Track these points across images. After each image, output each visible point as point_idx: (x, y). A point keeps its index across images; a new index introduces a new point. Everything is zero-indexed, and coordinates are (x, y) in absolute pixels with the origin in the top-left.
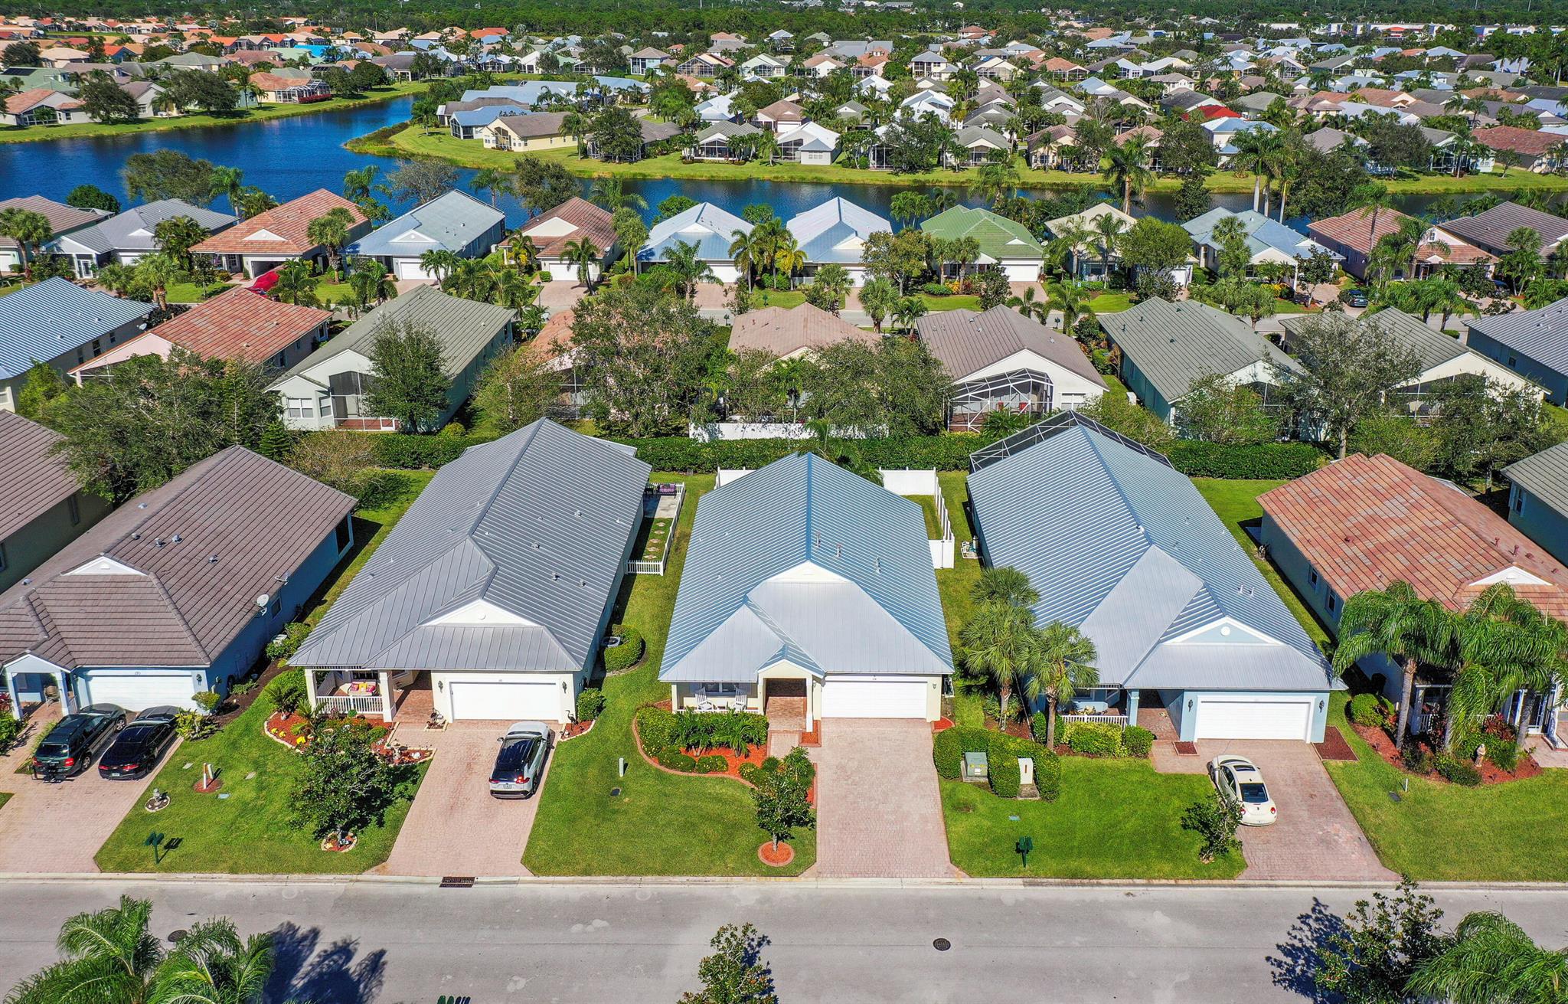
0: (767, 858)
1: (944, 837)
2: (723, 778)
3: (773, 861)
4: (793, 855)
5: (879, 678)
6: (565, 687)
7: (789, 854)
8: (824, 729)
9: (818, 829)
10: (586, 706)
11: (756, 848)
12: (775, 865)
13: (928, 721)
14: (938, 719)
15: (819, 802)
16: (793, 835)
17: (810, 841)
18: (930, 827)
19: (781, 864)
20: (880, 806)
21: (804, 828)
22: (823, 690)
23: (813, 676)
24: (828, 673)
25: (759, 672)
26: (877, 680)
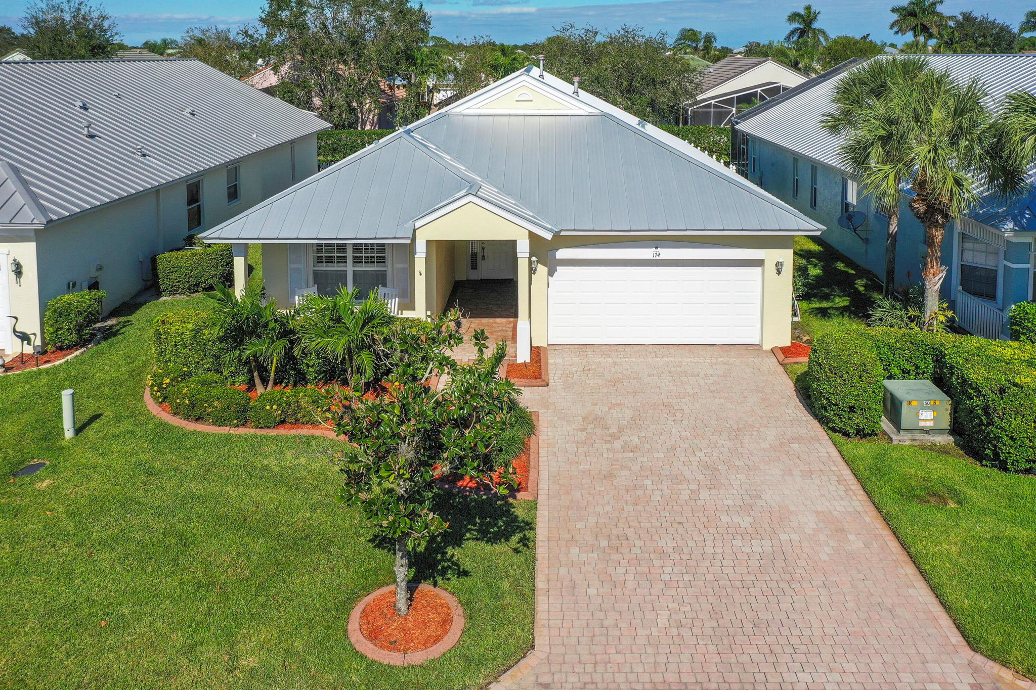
0: (373, 635)
1: (911, 570)
2: (308, 441)
3: (392, 646)
4: (459, 623)
5: (667, 253)
6: (18, 271)
7: (446, 621)
8: (554, 363)
9: (541, 551)
10: (60, 314)
11: (345, 607)
12: (394, 659)
13: (767, 347)
14: (787, 343)
15: (543, 486)
16: (467, 564)
17: (516, 584)
18: (855, 543)
19: (418, 657)
20: (704, 495)
21: (501, 548)
22: (552, 276)
23: (532, 235)
24: (563, 233)
25: (418, 224)
26: (661, 257)
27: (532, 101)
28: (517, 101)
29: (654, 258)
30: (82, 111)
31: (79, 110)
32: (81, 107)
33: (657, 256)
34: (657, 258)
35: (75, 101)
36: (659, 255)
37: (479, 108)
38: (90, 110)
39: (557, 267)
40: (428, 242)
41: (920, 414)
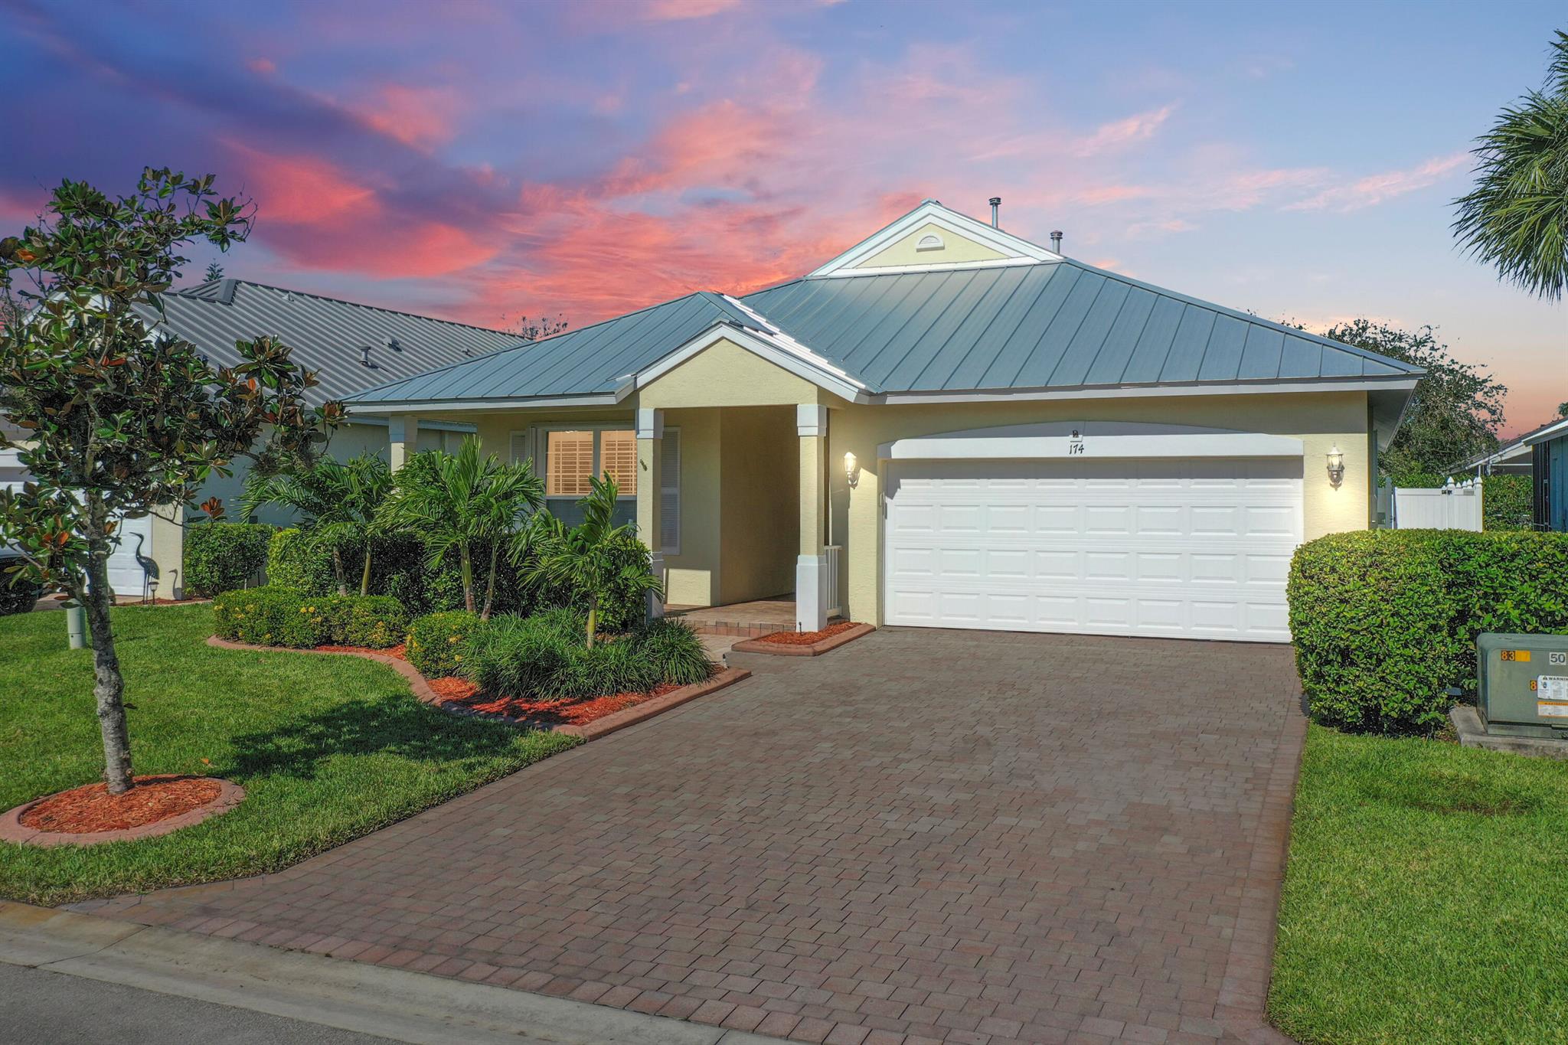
18: (1168, 846)
22: (892, 497)
23: (823, 394)
24: (891, 400)
25: (642, 380)
26: (1085, 454)
27: (943, 248)
28: (919, 250)
29: (1073, 455)
30: (392, 351)
31: (388, 349)
32: (390, 346)
33: (1078, 452)
34: (1078, 454)
35: (383, 338)
36: (1081, 449)
37: (856, 267)
38: (404, 352)
39: (902, 481)
40: (657, 411)
41: (1540, 687)
